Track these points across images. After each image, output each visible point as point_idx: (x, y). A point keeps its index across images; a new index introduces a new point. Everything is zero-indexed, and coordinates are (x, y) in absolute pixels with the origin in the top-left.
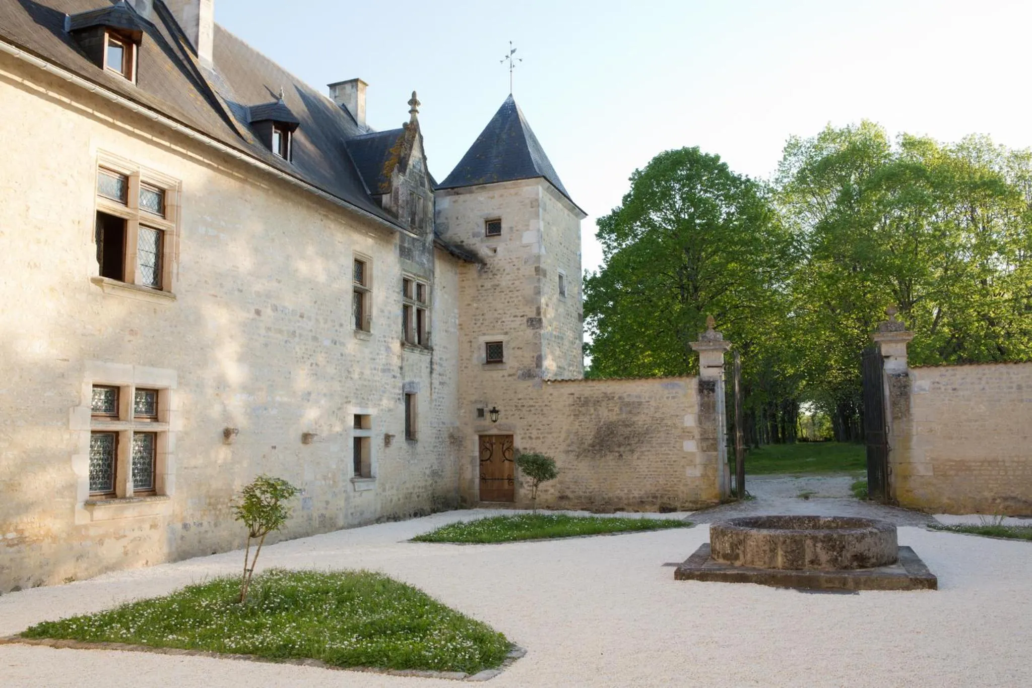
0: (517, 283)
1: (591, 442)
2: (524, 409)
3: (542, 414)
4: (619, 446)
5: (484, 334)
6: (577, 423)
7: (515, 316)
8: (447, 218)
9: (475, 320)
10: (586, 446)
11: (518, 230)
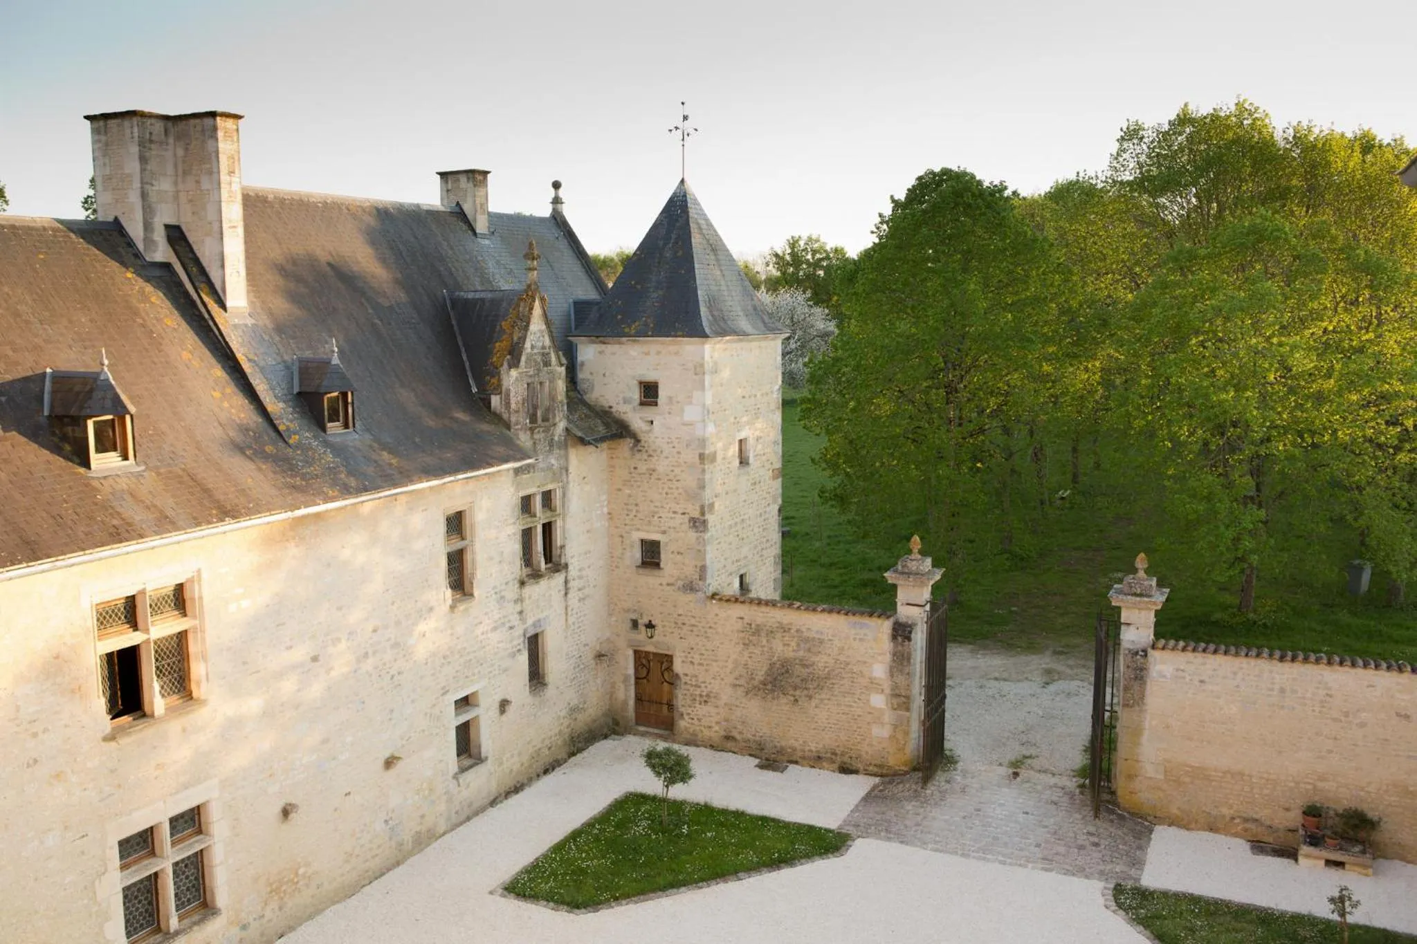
0: (677, 471)
1: (762, 678)
2: (685, 628)
3: (707, 637)
4: (795, 688)
5: (638, 530)
6: (746, 654)
7: (675, 512)
8: (591, 374)
9: (628, 510)
10: (756, 683)
11: (678, 402)
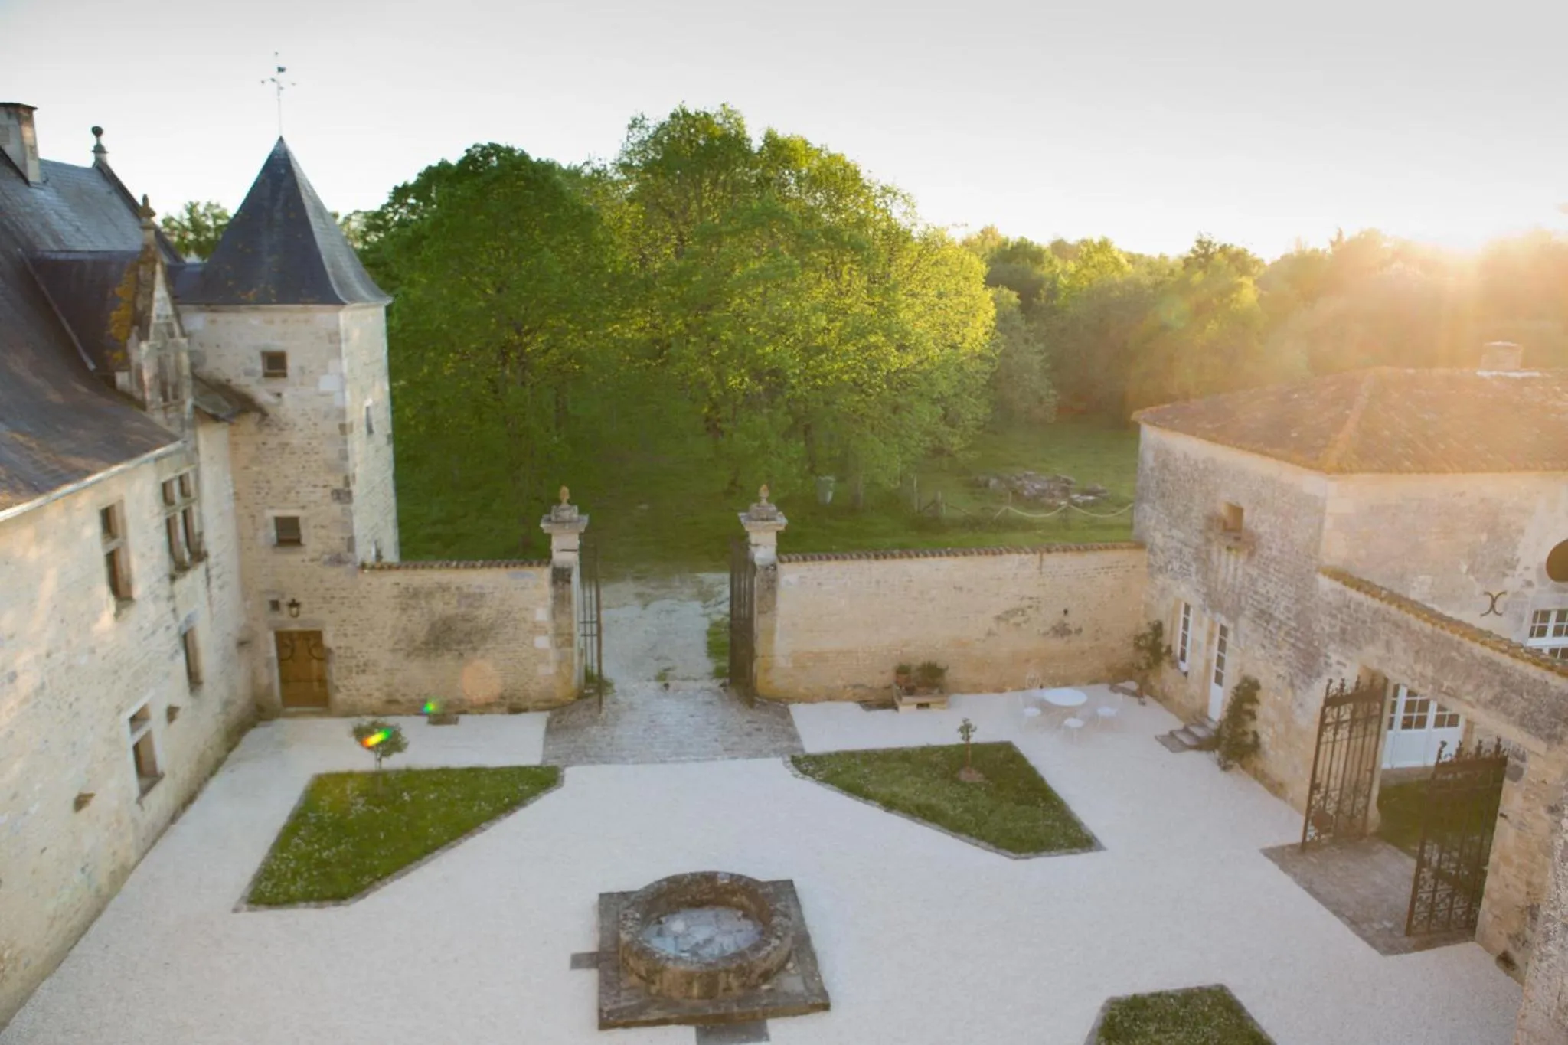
0: (315, 443)
1: (423, 639)
2: (335, 601)
3: (360, 607)
4: (459, 643)
5: (272, 508)
6: (404, 618)
7: (315, 486)
8: (201, 345)
9: (257, 488)
10: (417, 643)
11: (311, 372)
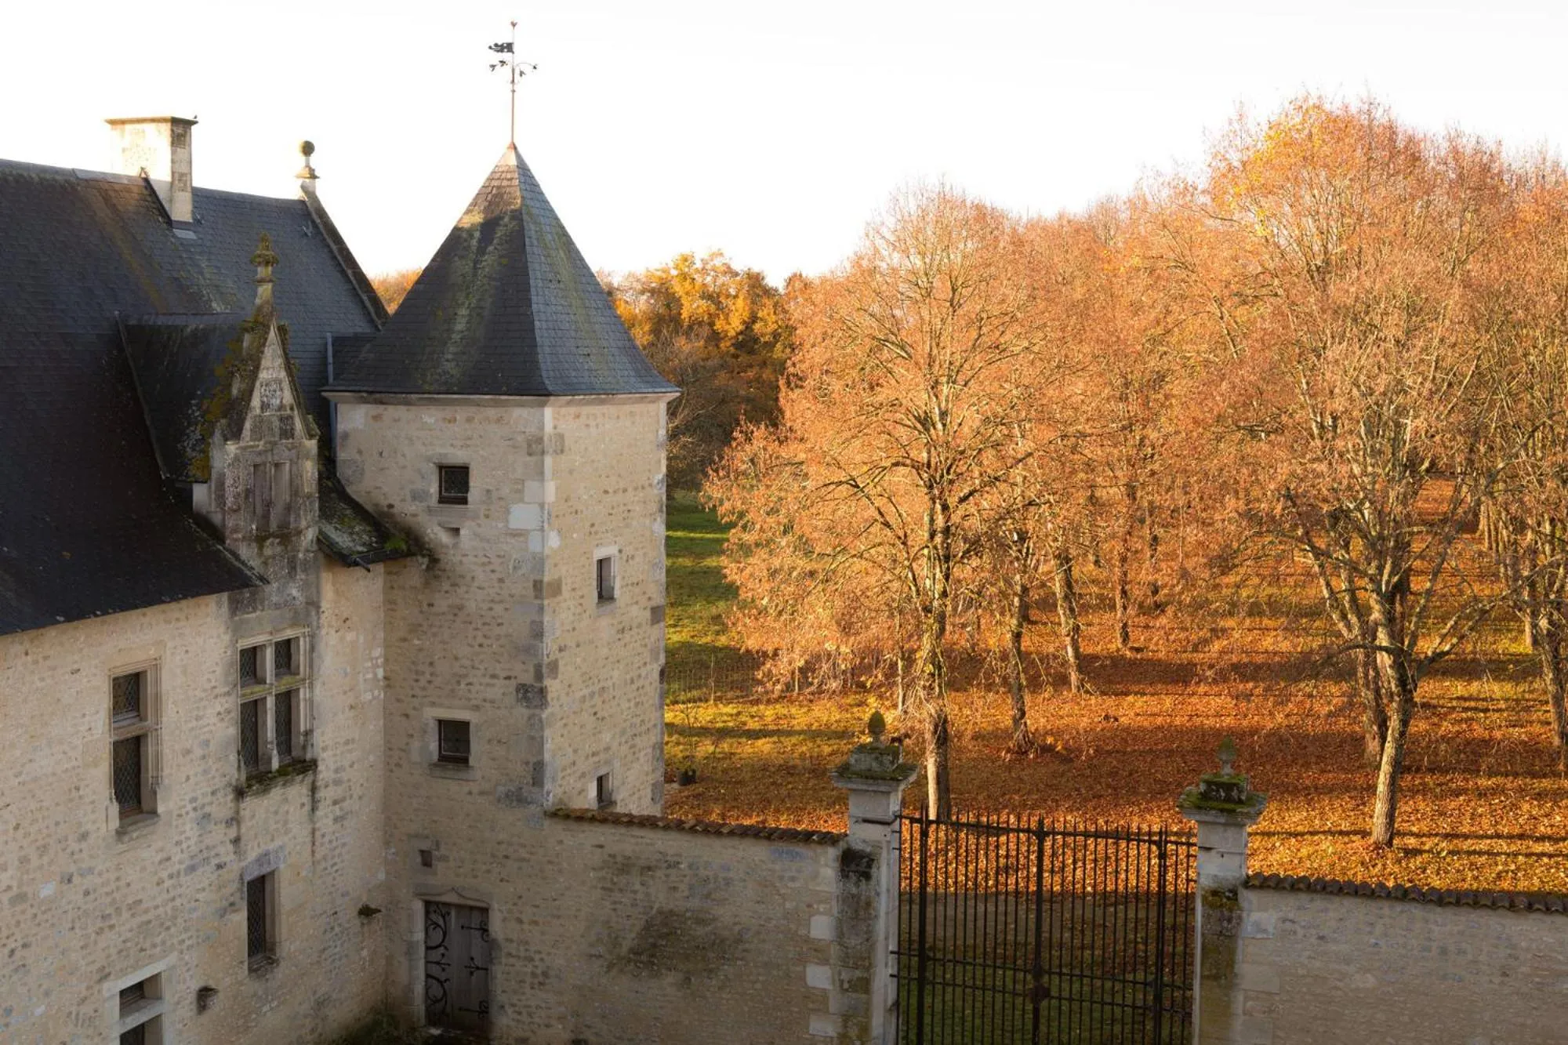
0: (498, 609)
1: (632, 944)
2: (509, 864)
3: (544, 878)
4: (686, 959)
5: (433, 704)
6: (608, 904)
7: (494, 676)
8: (360, 452)
9: (417, 672)
10: (623, 950)
11: (500, 499)
